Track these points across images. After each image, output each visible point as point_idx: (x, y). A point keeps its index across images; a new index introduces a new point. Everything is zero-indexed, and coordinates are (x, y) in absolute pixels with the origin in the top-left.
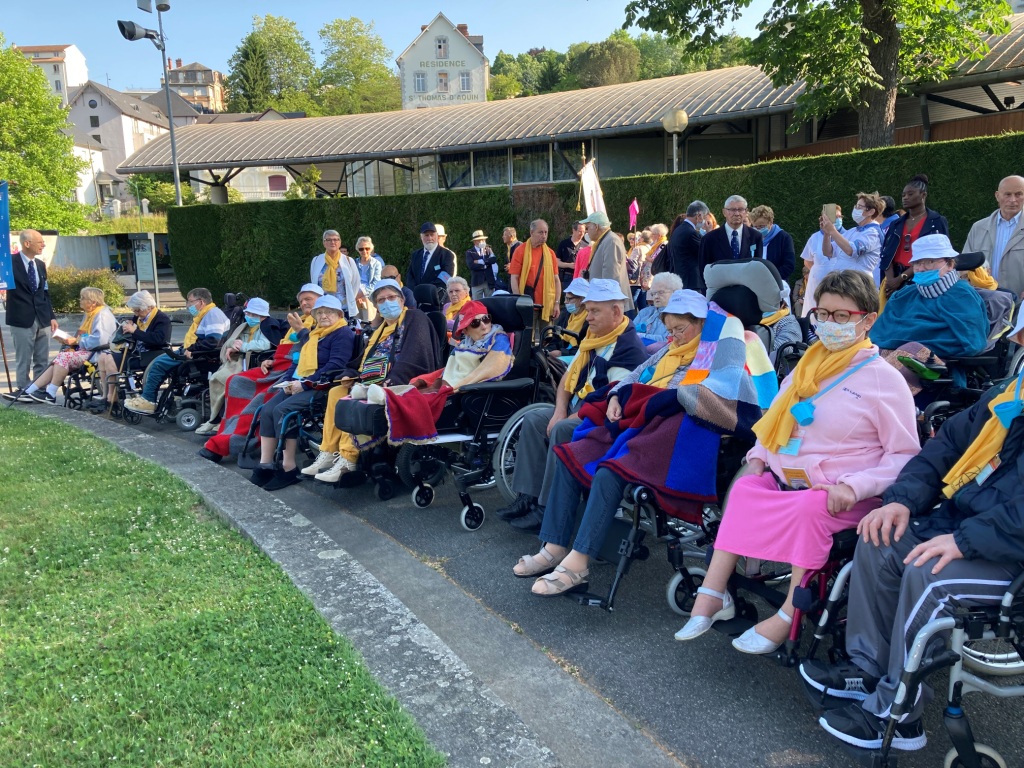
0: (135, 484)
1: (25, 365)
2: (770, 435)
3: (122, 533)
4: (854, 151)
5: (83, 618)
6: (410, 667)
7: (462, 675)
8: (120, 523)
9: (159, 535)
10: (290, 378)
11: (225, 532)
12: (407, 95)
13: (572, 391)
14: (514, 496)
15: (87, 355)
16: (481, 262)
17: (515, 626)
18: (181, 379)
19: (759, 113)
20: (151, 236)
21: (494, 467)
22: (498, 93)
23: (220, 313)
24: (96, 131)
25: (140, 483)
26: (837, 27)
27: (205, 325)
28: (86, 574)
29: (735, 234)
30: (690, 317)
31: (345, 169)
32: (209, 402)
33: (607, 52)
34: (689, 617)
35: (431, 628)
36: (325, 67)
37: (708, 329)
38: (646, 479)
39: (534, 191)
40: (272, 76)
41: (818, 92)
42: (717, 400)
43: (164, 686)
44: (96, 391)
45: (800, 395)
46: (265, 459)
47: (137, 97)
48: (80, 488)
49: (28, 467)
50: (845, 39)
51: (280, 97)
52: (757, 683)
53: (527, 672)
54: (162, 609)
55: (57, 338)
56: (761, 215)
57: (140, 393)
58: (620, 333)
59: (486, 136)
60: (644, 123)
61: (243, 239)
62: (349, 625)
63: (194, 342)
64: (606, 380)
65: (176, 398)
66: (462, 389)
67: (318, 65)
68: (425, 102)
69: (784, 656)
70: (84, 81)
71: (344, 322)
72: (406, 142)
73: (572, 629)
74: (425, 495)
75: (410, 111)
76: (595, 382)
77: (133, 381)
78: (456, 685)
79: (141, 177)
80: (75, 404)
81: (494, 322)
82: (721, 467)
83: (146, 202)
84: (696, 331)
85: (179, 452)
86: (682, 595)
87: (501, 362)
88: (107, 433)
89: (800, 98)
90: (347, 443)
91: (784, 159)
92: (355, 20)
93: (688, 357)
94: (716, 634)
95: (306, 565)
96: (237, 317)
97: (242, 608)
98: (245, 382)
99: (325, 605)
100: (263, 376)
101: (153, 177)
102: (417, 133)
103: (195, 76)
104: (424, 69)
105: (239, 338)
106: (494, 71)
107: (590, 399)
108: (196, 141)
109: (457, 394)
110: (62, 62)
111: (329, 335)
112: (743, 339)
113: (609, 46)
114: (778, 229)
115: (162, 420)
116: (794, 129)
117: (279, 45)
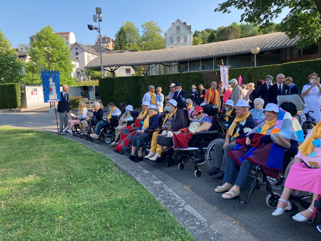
0: (96, 159)
1: (62, 124)
2: (305, 150)
3: (95, 173)
4: (318, 59)
5: (88, 197)
6: (187, 218)
7: (204, 221)
8: (94, 170)
9: (105, 174)
10: (141, 129)
11: (124, 174)
12: (167, 44)
13: (231, 135)
14: (212, 168)
15: (79, 121)
16: (193, 95)
17: (215, 208)
18: (107, 129)
19: (283, 47)
20: (94, 87)
21: (205, 158)
22: (195, 43)
23: (118, 109)
24: (77, 56)
25: (98, 159)
26: (311, 19)
27: (114, 113)
28: (87, 184)
29: (280, 86)
30: (273, 112)
31: (149, 67)
32: (115, 136)
33: (230, 29)
34: (276, 208)
35: (191, 206)
36: (143, 36)
37: (279, 116)
38: (260, 163)
39: (209, 73)
40: (127, 39)
41: (304, 40)
42: (284, 139)
43: (114, 218)
44: (81, 132)
45: (316, 137)
46: (133, 153)
47: (89, 46)
48: (81, 159)
49: (66, 153)
50: (314, 23)
51: (129, 45)
52: (300, 231)
53: (221, 222)
54: (109, 196)
55: (71, 116)
56: (288, 80)
57: (94, 132)
58: (247, 117)
59: (193, 56)
60: (244, 51)
61: (121, 88)
62: (166, 204)
63: (111, 118)
64: (243, 132)
65: (105, 134)
66: (196, 133)
67: (141, 36)
68: (173, 46)
69: (311, 223)
70: (75, 42)
71: (156, 113)
72: (168, 58)
73: (234, 210)
74: (182, 166)
75: (168, 49)
76: (239, 132)
77: (92, 129)
78: (202, 224)
79: (89, 70)
80: (75, 135)
81: (205, 113)
82: (284, 161)
83: (90, 77)
84: (275, 117)
85: (108, 150)
86: (271, 201)
87: (207, 125)
88: (86, 144)
89: (298, 42)
90: (159, 149)
91: (293, 62)
92: (152, 22)
93: (273, 125)
94: (286, 214)
95: (150, 185)
96: (123, 111)
97: (133, 197)
98: (127, 130)
99: (158, 197)
100: (132, 128)
101: (92, 69)
102: (172, 55)
103: (105, 40)
104: (173, 36)
105: (124, 117)
106: (194, 36)
107: (238, 137)
108: (107, 59)
109: (194, 135)
110: (69, 37)
111: (152, 116)
112: (292, 119)
113: (231, 27)
114: (294, 85)
115: (101, 141)
116: (295, 52)
117: (130, 30)
